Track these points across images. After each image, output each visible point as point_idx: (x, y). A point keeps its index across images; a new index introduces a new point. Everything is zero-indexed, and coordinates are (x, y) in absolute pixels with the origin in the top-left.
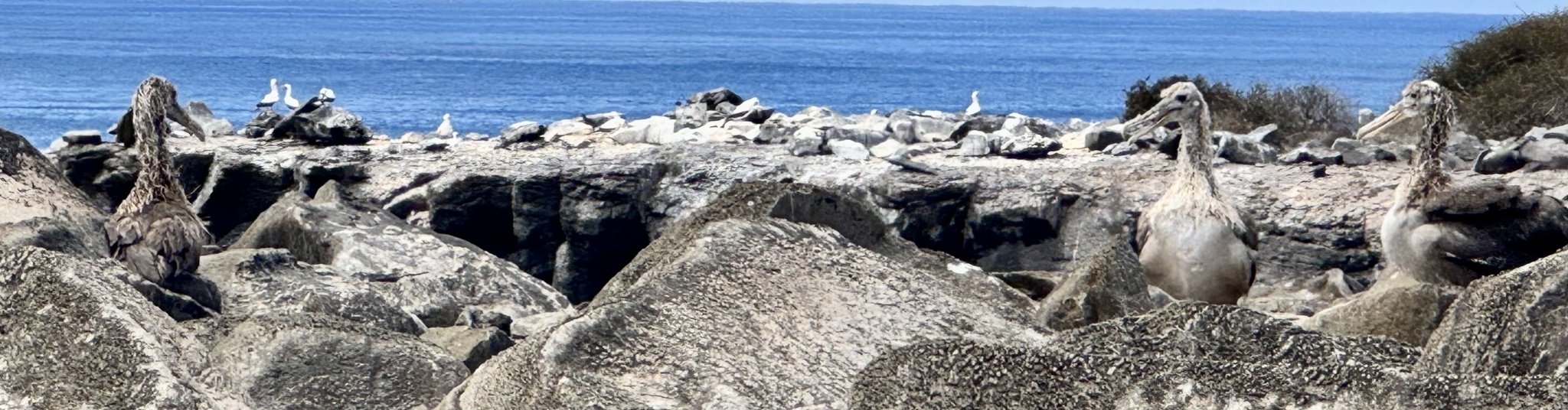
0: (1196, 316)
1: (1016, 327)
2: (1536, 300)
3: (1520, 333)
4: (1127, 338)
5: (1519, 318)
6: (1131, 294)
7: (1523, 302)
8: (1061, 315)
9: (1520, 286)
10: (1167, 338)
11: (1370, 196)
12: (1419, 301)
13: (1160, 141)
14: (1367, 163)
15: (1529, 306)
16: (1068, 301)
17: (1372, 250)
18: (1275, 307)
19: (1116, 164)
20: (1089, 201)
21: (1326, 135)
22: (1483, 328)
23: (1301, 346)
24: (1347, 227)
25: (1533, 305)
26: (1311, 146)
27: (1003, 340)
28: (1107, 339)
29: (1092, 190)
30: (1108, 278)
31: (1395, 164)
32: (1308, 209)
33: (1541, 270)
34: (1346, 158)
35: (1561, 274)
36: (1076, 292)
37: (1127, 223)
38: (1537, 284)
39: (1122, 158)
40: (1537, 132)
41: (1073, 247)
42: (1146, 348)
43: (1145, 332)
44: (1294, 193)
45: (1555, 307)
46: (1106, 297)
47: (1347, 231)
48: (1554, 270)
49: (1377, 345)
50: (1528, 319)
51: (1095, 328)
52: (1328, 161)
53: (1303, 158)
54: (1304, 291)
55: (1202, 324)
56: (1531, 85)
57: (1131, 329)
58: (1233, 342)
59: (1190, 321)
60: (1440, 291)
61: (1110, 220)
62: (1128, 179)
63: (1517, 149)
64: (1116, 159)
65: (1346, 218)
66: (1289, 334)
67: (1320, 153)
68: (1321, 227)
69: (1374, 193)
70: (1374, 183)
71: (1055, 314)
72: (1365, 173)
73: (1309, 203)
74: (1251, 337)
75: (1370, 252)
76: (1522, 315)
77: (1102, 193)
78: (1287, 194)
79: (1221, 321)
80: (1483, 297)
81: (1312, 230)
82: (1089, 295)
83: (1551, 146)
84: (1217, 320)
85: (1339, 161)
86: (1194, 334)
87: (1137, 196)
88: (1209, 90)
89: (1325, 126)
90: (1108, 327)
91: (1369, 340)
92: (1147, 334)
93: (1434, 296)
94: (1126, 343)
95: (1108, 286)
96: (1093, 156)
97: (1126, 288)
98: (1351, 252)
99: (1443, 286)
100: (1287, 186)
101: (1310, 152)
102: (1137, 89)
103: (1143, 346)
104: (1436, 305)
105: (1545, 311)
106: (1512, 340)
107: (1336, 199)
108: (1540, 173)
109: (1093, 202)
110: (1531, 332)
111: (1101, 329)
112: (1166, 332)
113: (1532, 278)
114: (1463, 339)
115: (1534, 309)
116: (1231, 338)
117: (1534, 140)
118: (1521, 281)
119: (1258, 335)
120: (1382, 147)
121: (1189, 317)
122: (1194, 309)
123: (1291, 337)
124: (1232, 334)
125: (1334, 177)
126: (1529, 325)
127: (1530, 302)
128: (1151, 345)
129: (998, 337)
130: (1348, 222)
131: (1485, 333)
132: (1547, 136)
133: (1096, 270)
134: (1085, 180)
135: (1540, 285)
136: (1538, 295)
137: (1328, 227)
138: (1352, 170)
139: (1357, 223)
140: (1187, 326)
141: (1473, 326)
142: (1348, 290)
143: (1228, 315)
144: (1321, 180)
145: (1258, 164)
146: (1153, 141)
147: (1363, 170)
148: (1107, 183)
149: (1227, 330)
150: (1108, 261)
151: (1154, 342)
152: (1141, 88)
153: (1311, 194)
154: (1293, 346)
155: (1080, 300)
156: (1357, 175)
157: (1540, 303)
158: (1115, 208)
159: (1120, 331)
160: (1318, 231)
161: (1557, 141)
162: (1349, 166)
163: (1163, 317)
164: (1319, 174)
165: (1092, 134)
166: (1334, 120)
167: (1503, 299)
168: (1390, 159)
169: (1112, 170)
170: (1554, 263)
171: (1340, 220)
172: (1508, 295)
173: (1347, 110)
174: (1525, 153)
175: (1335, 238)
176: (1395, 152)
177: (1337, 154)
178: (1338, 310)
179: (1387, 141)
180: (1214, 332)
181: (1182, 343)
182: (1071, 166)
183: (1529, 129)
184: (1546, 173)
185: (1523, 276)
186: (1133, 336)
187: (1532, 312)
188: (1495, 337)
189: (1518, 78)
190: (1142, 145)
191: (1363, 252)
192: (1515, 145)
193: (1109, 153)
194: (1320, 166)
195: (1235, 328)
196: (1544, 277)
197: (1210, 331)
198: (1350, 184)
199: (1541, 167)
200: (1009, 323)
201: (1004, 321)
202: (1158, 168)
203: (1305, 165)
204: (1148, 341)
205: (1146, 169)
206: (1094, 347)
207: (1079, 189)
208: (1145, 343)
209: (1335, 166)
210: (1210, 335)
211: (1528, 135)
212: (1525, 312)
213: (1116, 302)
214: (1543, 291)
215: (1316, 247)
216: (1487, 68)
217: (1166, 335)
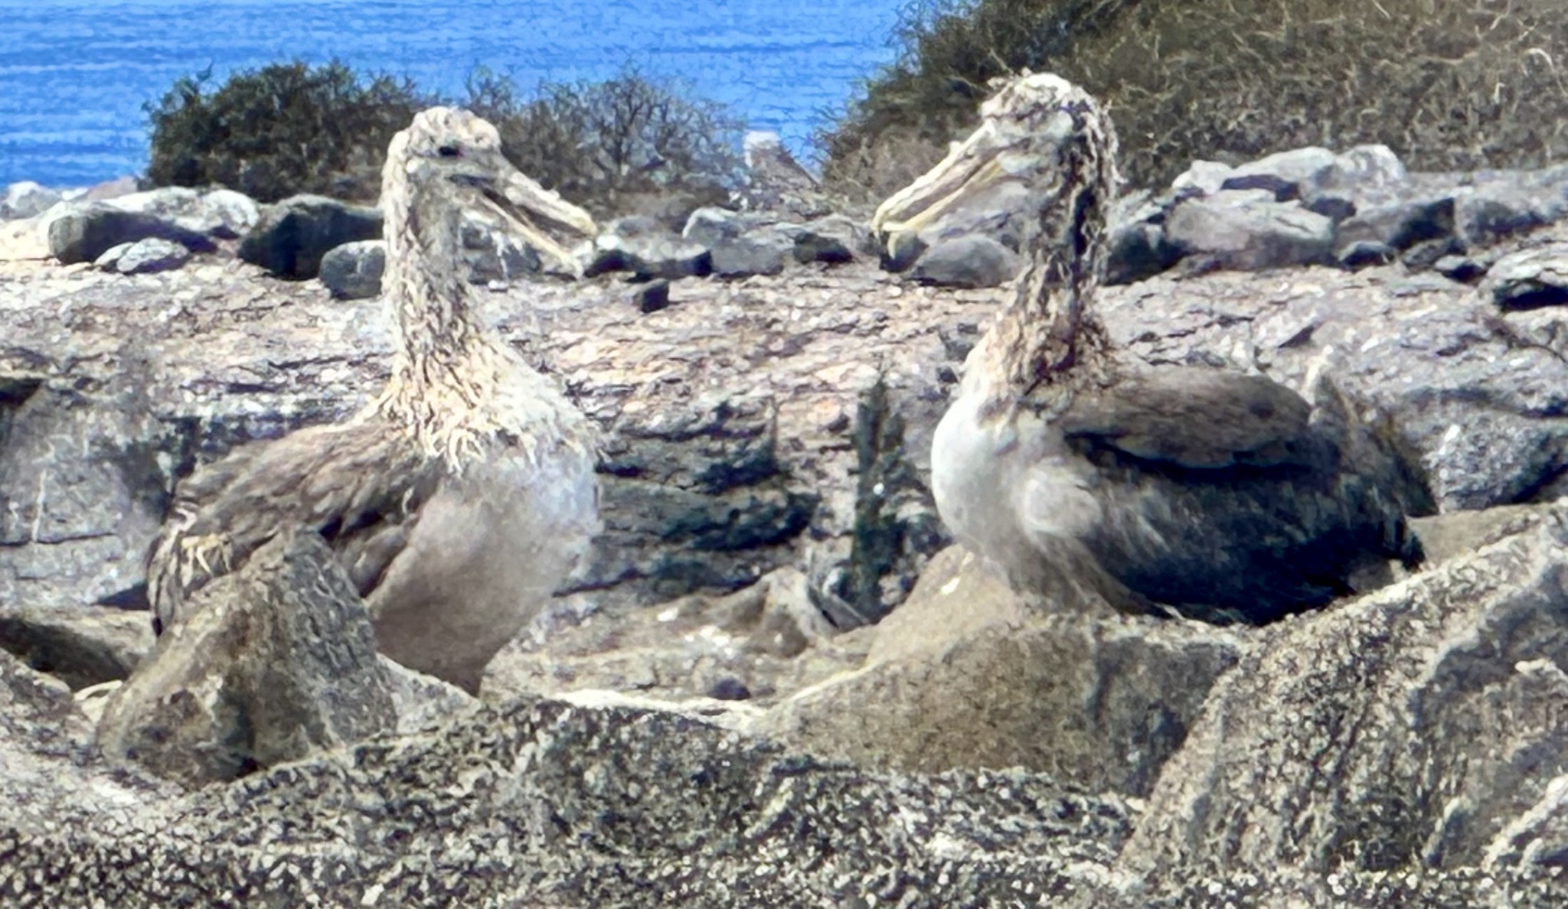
0: (540, 734)
1: (67, 777)
2: (1428, 671)
3: (1391, 756)
4: (370, 800)
5: (1386, 719)
6: (335, 674)
7: (1394, 677)
8: (159, 735)
9: (1385, 638)
10: (470, 797)
11: (783, 355)
12: (1046, 658)
13: (244, 232)
14: (774, 271)
15: (1410, 686)
16: (175, 699)
17: (798, 489)
18: (647, 678)
19: (130, 294)
20: (64, 392)
21: (669, 201)
22: (1295, 745)
23: (813, 803)
24: (727, 434)
25: (1420, 683)
26: (629, 232)
27: (34, 809)
28: (317, 805)
29: (75, 361)
30: (277, 637)
31: (844, 269)
32: (625, 393)
33: (1439, 594)
34: (723, 260)
35: (1490, 602)
36: (197, 674)
37: (166, 446)
38: (1431, 629)
39: (145, 280)
40: (1205, 174)
41: (27, 512)
42: (419, 821)
43: (414, 781)
44: (589, 352)
45: (1478, 686)
46: (279, 686)
47: (732, 447)
48: (1470, 595)
49: (1005, 793)
50: (1410, 719)
51: (283, 775)
52: (673, 270)
53: (609, 264)
54: (707, 632)
55: (557, 755)
56: (1185, 57)
57: (378, 774)
58: (636, 801)
59: (528, 749)
60: (1099, 631)
61: (121, 441)
62: (165, 333)
63: (1154, 219)
64: (127, 282)
65: (724, 411)
66: (779, 774)
67: (652, 250)
68: (666, 437)
69: (796, 346)
70: (795, 321)
71: (145, 731)
72: (771, 297)
73: (632, 378)
74: (685, 785)
75: (792, 498)
76: (1395, 710)
77: (97, 371)
78: (572, 355)
79: (605, 745)
80: (1293, 668)
81: (637, 446)
82: (229, 680)
83: (1247, 208)
84: (595, 744)
85: (703, 267)
86: (538, 782)
87: (189, 374)
88: (363, 99)
89: (660, 177)
90: (320, 772)
91: (982, 781)
92: (425, 786)
93: (1083, 645)
94: (366, 813)
95: (280, 656)
96: (75, 277)
97: (325, 659)
98: (741, 498)
99: (1105, 617)
100: (570, 337)
101: (628, 248)
102: (180, 103)
103: (411, 818)
104: (1088, 665)
105: (1450, 698)
106: (1372, 776)
107: (699, 364)
108: (1217, 279)
109: (76, 397)
110: (1419, 753)
111: (300, 778)
112: (469, 779)
113: (1414, 616)
114: (1246, 777)
115: (1422, 693)
116: (633, 790)
117: (1199, 194)
118: (1390, 623)
119: (702, 780)
120: (810, 227)
121: (522, 739)
122: (536, 717)
123: (788, 782)
124: (635, 778)
125: (691, 307)
126: (1412, 735)
127: (1413, 675)
128: (431, 814)
129: (22, 801)
130: (730, 424)
131: (1301, 758)
132: (1229, 184)
133: (244, 614)
134: (55, 339)
135: (1437, 630)
136: (1432, 658)
137: (682, 435)
138: (735, 288)
139: (752, 424)
140: (521, 763)
141: (1270, 742)
142: (821, 623)
143: (625, 733)
144: (660, 319)
145: (493, 284)
146: (223, 233)
147: (764, 288)
148: (113, 345)
149: (620, 765)
150: (276, 592)
151: (438, 806)
152: (189, 100)
153: (637, 355)
154: (795, 804)
155: (209, 693)
156: (748, 303)
157: (1441, 678)
158: (135, 408)
159: (350, 780)
160: (657, 445)
161: (1258, 193)
162: (728, 277)
163: (457, 743)
164: (654, 301)
165: (68, 221)
166: (685, 161)
167: (1342, 671)
168: (834, 257)
169: (121, 311)
170: (1471, 574)
171: (711, 418)
172: (1356, 660)
173: (717, 135)
174: (1176, 232)
175: (700, 466)
176: (846, 239)
177: (698, 250)
178: (840, 689)
179: (828, 212)
180: (589, 776)
181: (509, 806)
182: (16, 304)
183: (1186, 167)
184: (1235, 279)
185: (1393, 612)
186: (383, 793)
187: (1418, 703)
188: (1329, 767)
189: (1150, 40)
190: (199, 245)
191: (770, 496)
192: (1148, 210)
193: (111, 268)
194: (658, 281)
195: (644, 764)
196: (1446, 612)
197: (579, 772)
198: (732, 323)
199: (1221, 263)
200: (48, 764)
201: (34, 760)
202: (238, 302)
203: (616, 280)
204: (423, 804)
205: (212, 306)
206: (288, 825)
207: (36, 360)
208: (417, 810)
209: (691, 279)
210: (580, 785)
211: (1181, 181)
212: (1401, 703)
213: (302, 698)
214: (1444, 647)
215: (653, 488)
216: (1074, 15)
217: (468, 789)
